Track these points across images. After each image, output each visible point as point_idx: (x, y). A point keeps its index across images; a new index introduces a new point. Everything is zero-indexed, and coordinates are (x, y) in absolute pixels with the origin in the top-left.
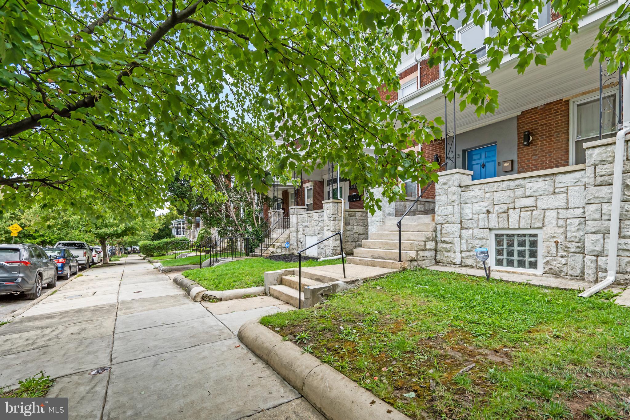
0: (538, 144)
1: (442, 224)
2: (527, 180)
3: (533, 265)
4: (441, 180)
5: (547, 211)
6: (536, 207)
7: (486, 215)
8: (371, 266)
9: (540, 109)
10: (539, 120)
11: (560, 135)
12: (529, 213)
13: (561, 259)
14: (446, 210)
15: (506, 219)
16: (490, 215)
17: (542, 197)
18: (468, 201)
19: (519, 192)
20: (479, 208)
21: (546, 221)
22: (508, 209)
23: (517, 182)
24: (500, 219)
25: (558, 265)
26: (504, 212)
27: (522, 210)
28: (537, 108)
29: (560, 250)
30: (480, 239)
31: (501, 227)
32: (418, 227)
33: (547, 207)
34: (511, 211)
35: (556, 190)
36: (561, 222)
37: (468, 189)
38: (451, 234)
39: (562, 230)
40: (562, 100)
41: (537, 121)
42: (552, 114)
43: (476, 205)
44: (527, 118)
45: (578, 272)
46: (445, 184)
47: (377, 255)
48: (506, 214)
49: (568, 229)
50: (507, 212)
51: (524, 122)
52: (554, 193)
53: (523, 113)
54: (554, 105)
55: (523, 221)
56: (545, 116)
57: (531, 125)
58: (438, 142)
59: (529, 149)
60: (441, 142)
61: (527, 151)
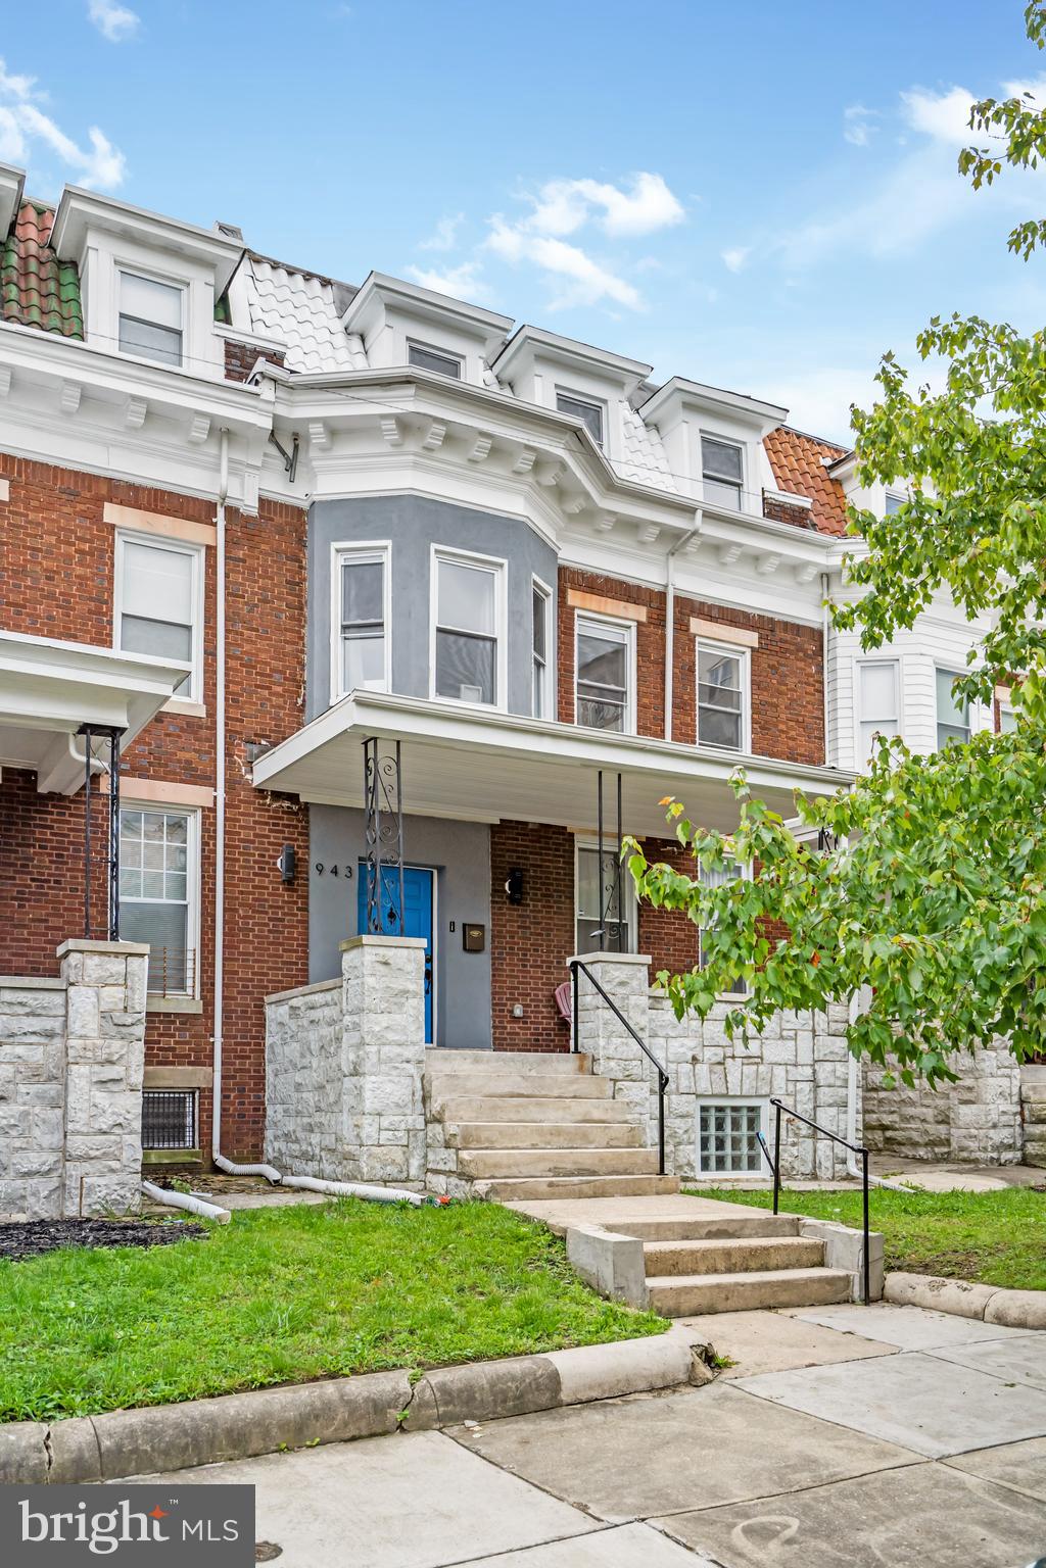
0: (528, 905)
1: (615, 1081)
3: (753, 1164)
4: (617, 974)
5: (775, 1067)
6: (762, 1058)
7: (691, 1066)
8: (595, 1196)
9: (532, 830)
10: (531, 853)
11: (563, 899)
12: (755, 1067)
14: (625, 1048)
15: (723, 1076)
16: (698, 1066)
17: (767, 1042)
18: (660, 1034)
20: (682, 1050)
21: (775, 1083)
22: (725, 1058)
24: (714, 1077)
25: (790, 1159)
26: (719, 1063)
27: (745, 1061)
28: (526, 823)
29: (790, 1133)
30: (682, 1117)
31: (716, 1092)
33: (775, 1060)
34: (729, 1061)
35: (785, 1033)
36: (791, 1087)
37: (659, 1006)
38: (637, 1104)
40: (565, 828)
41: (525, 852)
42: (550, 849)
43: (675, 1043)
44: (508, 838)
45: (808, 1169)
46: (622, 984)
47: (570, 1166)
48: (722, 1067)
49: (798, 1098)
50: (723, 1064)
51: (504, 844)
52: (782, 1037)
53: (505, 824)
54: (554, 833)
55: (747, 1082)
56: (541, 848)
57: (518, 858)
58: (286, 804)
59: (515, 910)
60: (295, 808)
61: (510, 915)
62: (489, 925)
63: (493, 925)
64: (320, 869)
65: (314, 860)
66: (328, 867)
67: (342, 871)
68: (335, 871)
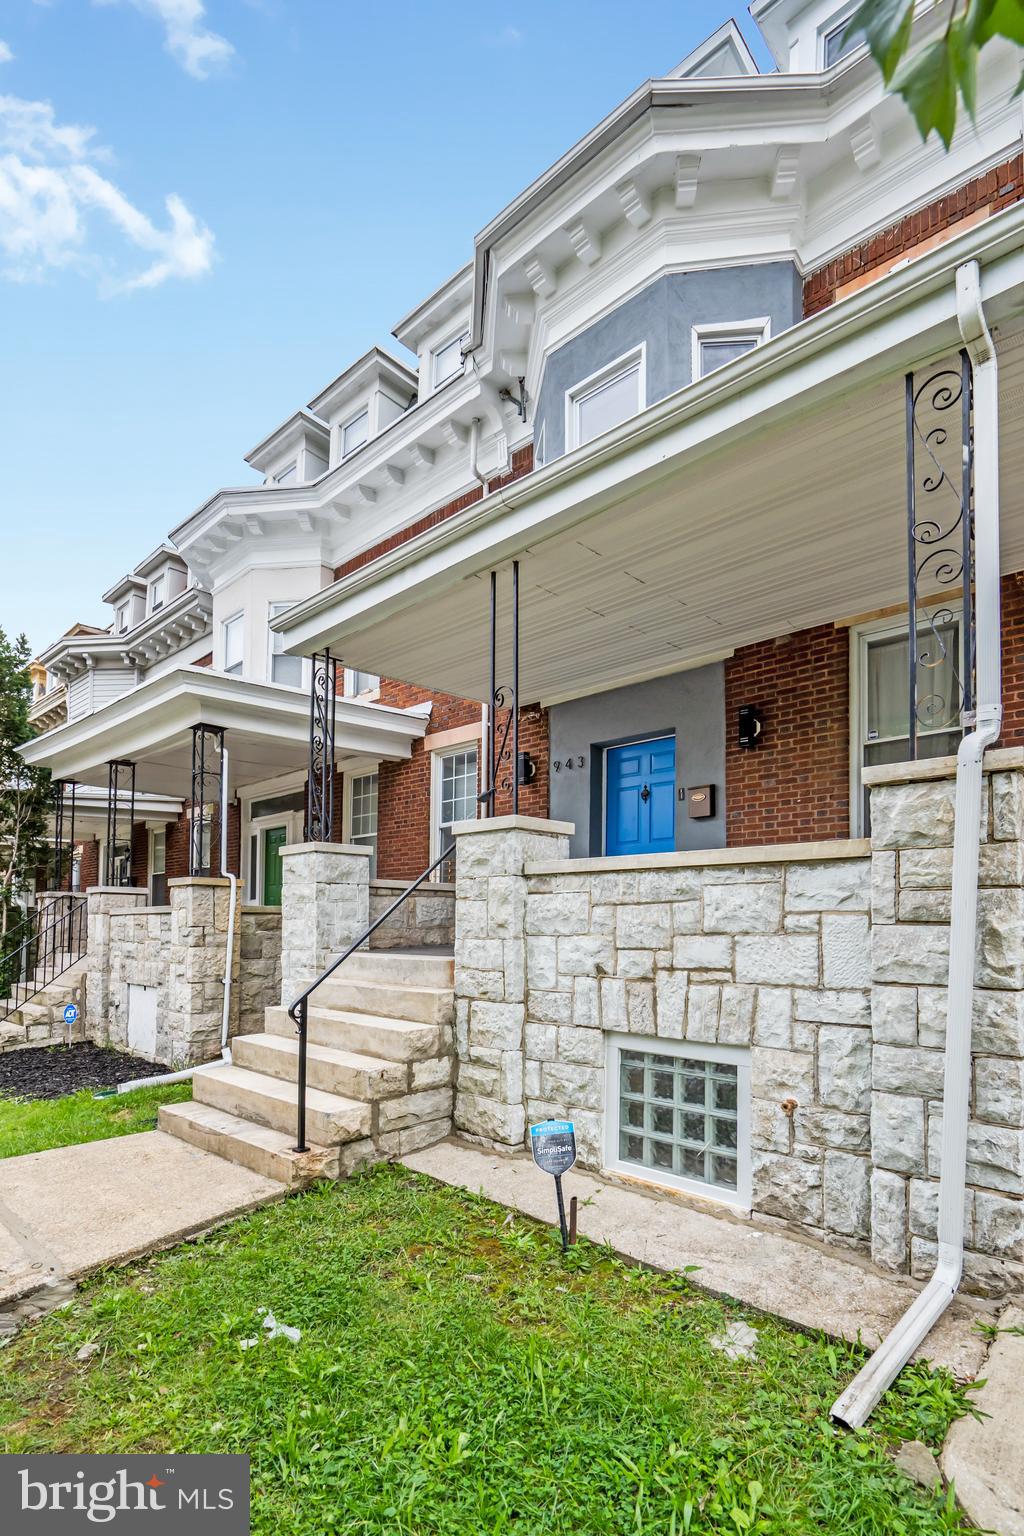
0: (776, 746)
1: (472, 999)
2: (709, 876)
3: (726, 1171)
5: (762, 991)
6: (731, 970)
7: (593, 983)
8: (218, 1153)
9: (780, 647)
10: (778, 677)
11: (829, 724)
12: (713, 990)
13: (803, 1166)
14: (481, 953)
15: (649, 1003)
16: (605, 983)
17: (748, 939)
18: (544, 929)
19: (686, 915)
20: (575, 956)
21: (761, 1024)
22: (655, 969)
23: (681, 880)
24: (633, 1002)
25: (794, 1188)
26: (644, 979)
27: (695, 976)
28: (772, 641)
29: (800, 1133)
30: (576, 1062)
31: (635, 1028)
32: (403, 1004)
33: (762, 976)
34: (662, 975)
35: (790, 921)
36: (803, 1036)
37: (544, 888)
38: (495, 1036)
39: (803, 1064)
40: (831, 625)
41: (771, 679)
42: (809, 662)
43: (566, 945)
44: (748, 669)
45: (850, 1221)
46: (480, 862)
48: (646, 987)
49: (823, 1061)
50: (652, 980)
51: (741, 678)
52: (783, 930)
53: (741, 654)
54: (813, 639)
55: (695, 1018)
56: (793, 666)
57: (760, 689)
58: (532, 714)
59: (755, 757)
60: (537, 716)
61: (749, 765)
62: (720, 781)
63: (728, 782)
64: (558, 766)
65: (554, 758)
66: (564, 762)
67: (577, 762)
68: (570, 765)
